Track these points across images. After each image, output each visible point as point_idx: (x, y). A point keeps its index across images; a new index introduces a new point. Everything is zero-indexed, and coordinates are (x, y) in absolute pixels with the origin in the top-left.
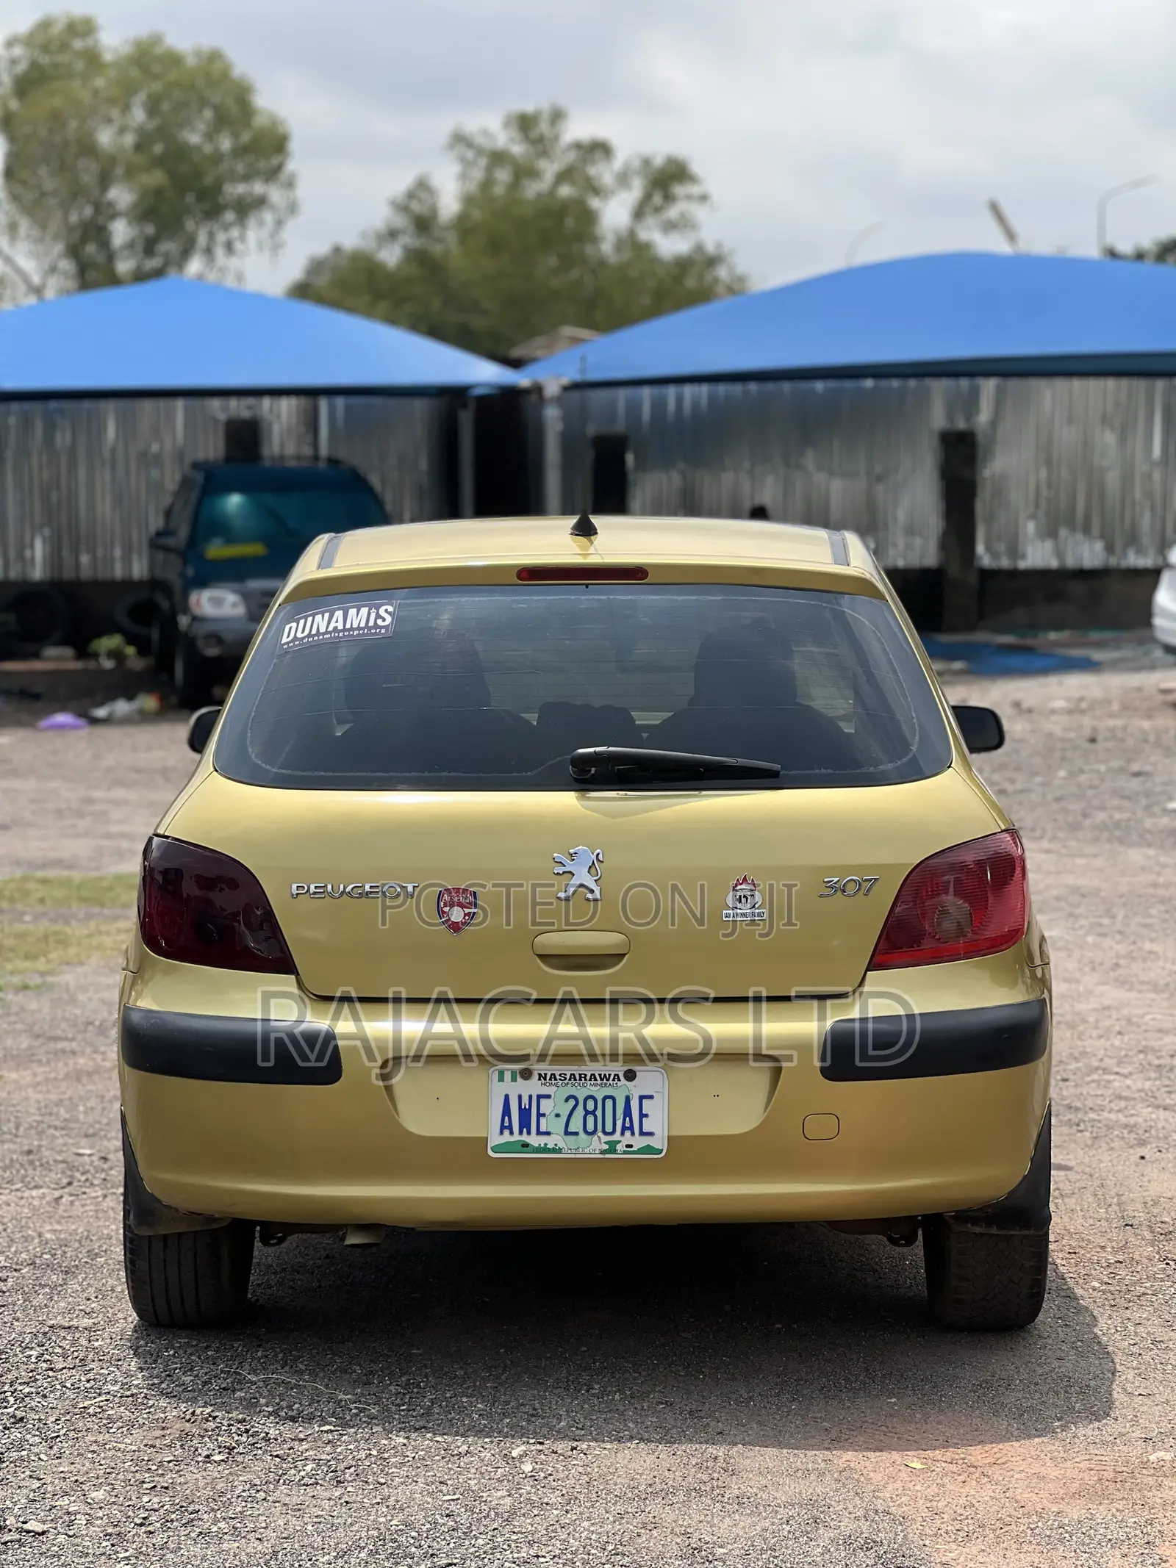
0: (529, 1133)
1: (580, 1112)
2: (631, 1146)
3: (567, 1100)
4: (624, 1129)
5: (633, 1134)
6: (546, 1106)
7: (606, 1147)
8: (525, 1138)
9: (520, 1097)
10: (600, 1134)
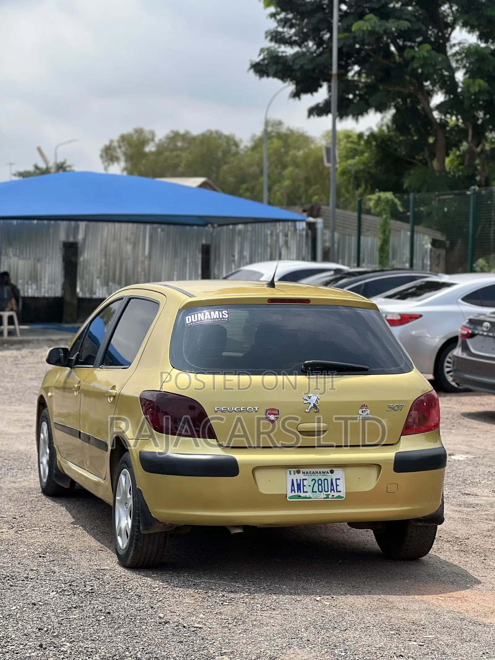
0: (300, 492)
1: (317, 485)
2: (333, 496)
3: (312, 480)
4: (331, 490)
5: (334, 492)
6: (306, 483)
7: (326, 496)
8: (299, 494)
9: (297, 480)
10: (324, 492)
